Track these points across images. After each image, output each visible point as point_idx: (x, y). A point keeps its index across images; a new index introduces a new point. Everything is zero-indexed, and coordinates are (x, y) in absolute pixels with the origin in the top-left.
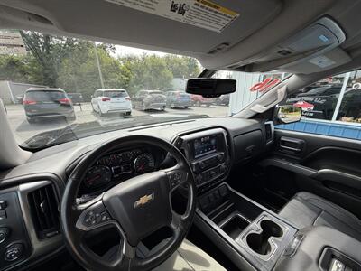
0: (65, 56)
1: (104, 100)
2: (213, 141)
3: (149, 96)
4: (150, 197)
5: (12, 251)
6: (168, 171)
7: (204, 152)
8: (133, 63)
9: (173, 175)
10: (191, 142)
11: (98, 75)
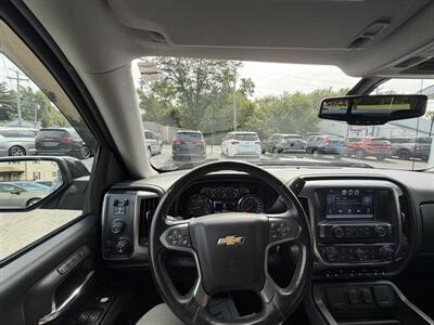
0: (209, 103)
1: (233, 143)
2: (367, 200)
3: (284, 141)
4: (238, 239)
5: (121, 244)
6: (273, 218)
7: (345, 213)
8: (270, 104)
9: (278, 224)
10: (323, 191)
11: (233, 119)
